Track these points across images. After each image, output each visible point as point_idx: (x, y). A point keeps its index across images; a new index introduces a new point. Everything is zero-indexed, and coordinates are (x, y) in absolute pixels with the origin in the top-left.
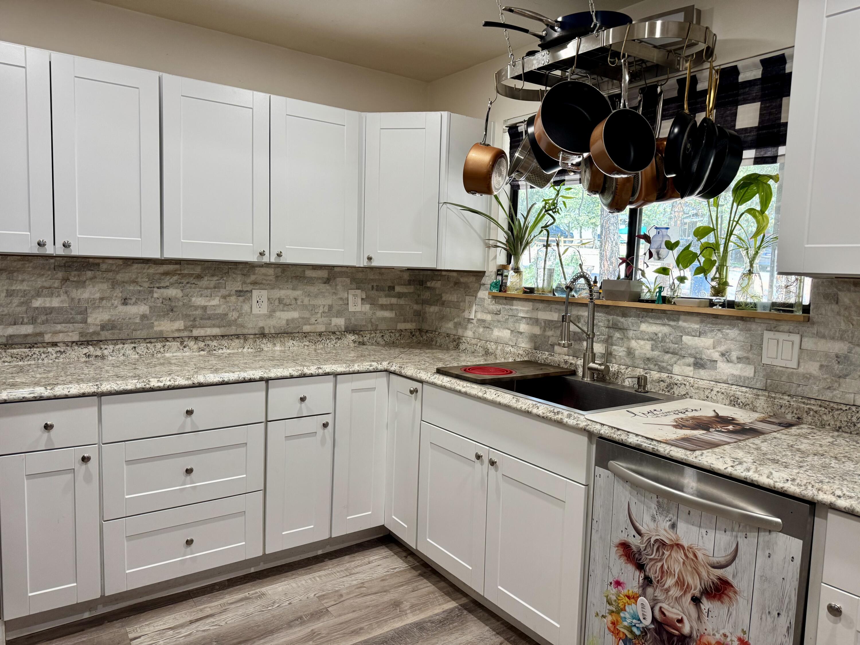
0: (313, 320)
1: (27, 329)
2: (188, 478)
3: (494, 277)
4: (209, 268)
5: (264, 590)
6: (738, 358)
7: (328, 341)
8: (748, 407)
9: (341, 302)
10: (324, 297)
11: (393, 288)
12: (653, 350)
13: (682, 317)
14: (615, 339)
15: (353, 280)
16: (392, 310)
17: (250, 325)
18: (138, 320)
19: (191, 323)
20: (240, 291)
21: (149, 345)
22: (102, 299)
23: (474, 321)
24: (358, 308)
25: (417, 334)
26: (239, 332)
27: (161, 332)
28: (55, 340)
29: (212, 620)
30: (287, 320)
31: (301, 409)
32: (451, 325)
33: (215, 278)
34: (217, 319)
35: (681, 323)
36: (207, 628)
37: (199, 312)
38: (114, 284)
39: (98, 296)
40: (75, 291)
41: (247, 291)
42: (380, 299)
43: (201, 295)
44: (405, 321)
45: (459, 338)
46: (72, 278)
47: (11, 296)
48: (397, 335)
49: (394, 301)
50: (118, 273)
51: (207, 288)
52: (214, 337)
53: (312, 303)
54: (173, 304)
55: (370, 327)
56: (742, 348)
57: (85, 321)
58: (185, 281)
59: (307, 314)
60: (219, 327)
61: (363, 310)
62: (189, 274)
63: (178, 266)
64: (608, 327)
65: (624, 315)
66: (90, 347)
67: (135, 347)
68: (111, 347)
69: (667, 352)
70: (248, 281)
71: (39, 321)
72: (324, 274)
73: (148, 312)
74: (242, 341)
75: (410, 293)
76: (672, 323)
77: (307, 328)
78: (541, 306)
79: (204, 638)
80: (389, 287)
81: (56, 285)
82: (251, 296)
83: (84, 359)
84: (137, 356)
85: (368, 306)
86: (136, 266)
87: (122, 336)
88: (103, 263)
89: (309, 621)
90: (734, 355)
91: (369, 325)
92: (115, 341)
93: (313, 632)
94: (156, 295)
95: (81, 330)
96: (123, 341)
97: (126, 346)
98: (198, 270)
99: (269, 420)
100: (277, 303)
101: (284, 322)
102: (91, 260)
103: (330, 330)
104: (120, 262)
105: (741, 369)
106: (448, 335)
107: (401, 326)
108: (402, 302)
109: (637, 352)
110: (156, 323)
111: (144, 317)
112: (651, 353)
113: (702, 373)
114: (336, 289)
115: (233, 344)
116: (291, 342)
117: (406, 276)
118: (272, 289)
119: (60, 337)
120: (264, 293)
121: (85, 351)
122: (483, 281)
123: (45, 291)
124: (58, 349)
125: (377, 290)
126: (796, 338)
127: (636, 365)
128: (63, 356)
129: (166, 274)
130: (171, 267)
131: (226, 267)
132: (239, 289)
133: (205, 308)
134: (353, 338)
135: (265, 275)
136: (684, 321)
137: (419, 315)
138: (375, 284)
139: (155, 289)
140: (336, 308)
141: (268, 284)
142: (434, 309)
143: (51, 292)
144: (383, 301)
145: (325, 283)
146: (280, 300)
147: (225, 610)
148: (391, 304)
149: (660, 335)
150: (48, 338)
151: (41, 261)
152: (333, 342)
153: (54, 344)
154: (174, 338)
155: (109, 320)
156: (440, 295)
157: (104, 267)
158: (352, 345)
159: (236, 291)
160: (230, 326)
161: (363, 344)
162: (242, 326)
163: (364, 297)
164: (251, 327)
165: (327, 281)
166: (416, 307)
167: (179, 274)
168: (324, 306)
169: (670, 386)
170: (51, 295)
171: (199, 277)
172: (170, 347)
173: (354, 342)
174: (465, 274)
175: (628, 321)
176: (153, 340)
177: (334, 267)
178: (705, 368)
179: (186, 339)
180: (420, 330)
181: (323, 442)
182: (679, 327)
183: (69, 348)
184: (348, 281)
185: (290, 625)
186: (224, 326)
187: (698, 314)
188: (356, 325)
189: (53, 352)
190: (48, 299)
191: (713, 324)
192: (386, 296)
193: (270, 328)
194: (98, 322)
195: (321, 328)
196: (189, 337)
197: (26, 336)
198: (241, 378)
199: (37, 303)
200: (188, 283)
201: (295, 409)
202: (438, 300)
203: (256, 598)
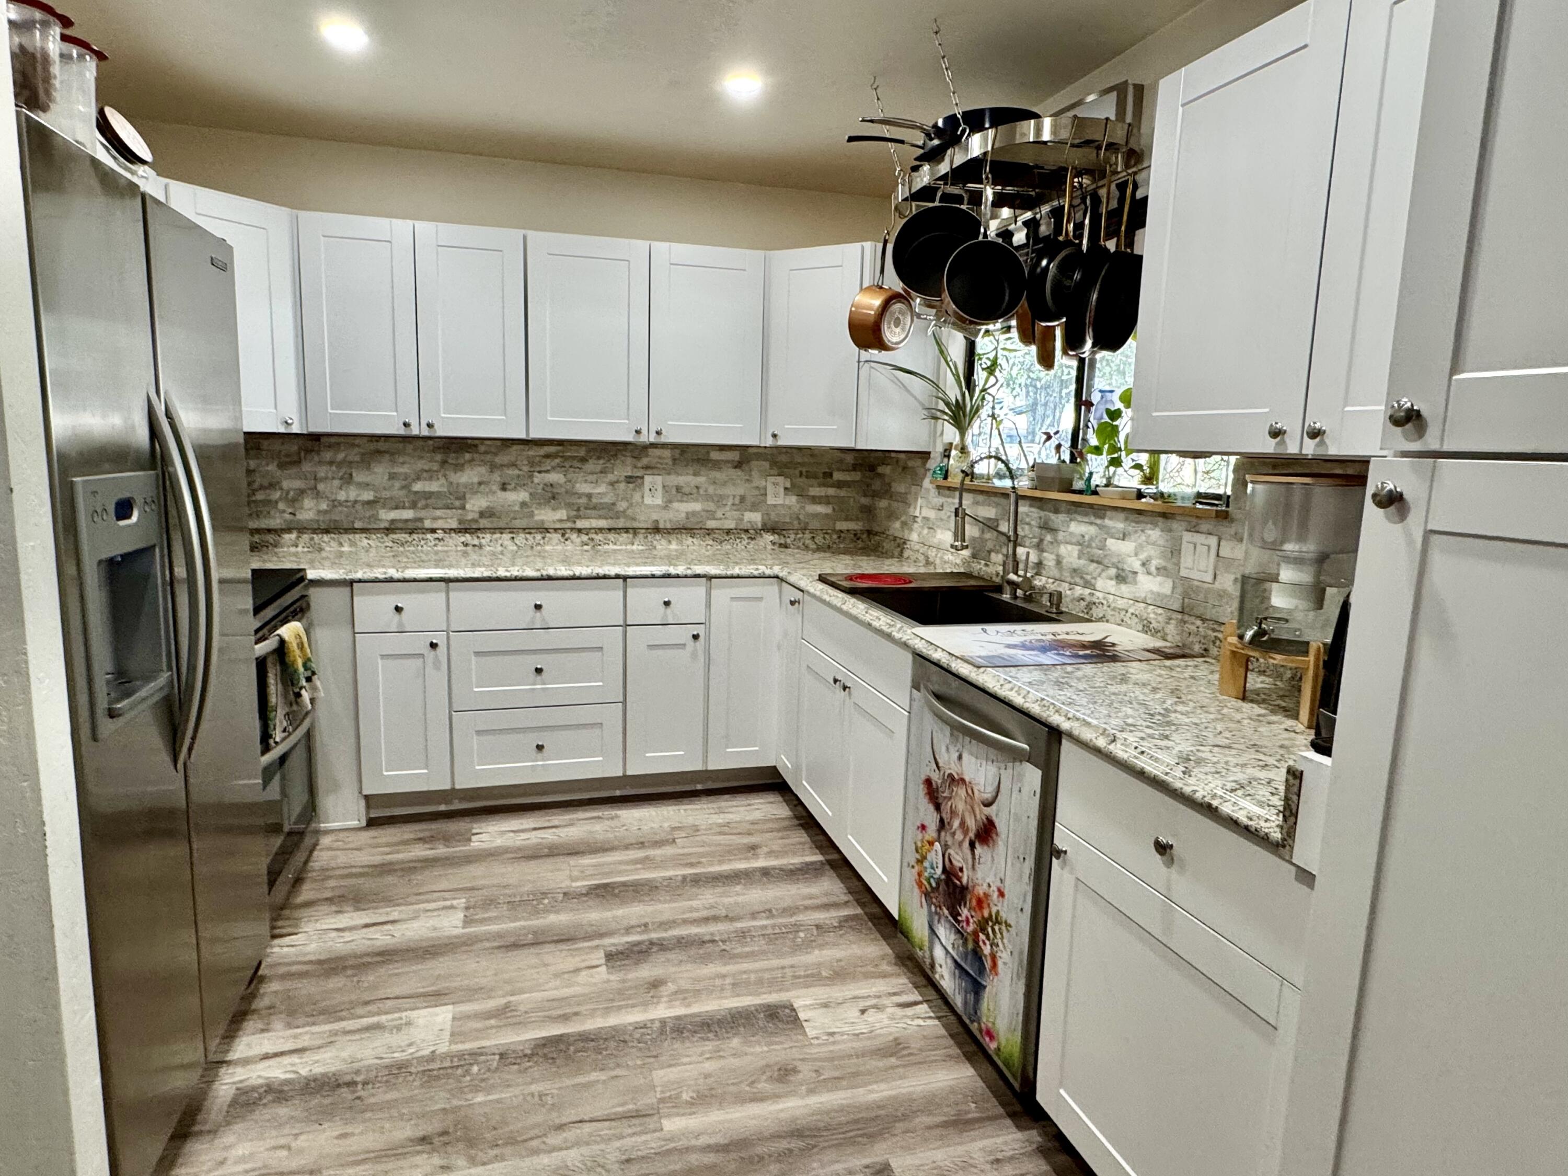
0: (719, 514)
1: (408, 514)
2: (539, 678)
3: (939, 459)
4: (594, 450)
5: (619, 812)
6: (1158, 569)
7: (738, 541)
8: (1159, 634)
9: (757, 493)
10: (734, 484)
11: (831, 475)
12: (1079, 558)
13: (1108, 513)
14: (1045, 542)
15: (774, 463)
16: (828, 503)
17: (642, 518)
18: (517, 508)
19: (575, 513)
20: (631, 477)
21: (528, 536)
22: (480, 484)
23: (919, 520)
24: (780, 501)
25: (865, 536)
26: (628, 525)
27: (543, 522)
28: (435, 526)
29: (554, 830)
30: (687, 513)
31: (665, 615)
32: (897, 525)
33: (601, 461)
34: (603, 508)
35: (1107, 522)
36: (546, 836)
37: (583, 500)
38: (493, 467)
39: (476, 480)
40: (452, 474)
41: (638, 477)
42: (811, 489)
43: (586, 481)
44: (847, 519)
45: (905, 543)
46: (450, 461)
47: (393, 478)
48: (835, 536)
49: (831, 491)
50: (496, 454)
51: (592, 473)
52: (600, 530)
53: (719, 492)
54: (555, 491)
55: (796, 526)
56: (1163, 556)
57: (463, 508)
58: (567, 464)
59: (711, 506)
60: (606, 518)
61: (787, 502)
62: (570, 457)
63: (559, 448)
64: (1040, 527)
65: (1056, 511)
66: (467, 535)
67: (513, 538)
68: (488, 536)
69: (1092, 561)
70: (639, 465)
71: (419, 505)
72: (735, 456)
73: (527, 499)
74: (631, 536)
75: (854, 482)
76: (1099, 521)
77: (711, 524)
78: (980, 498)
79: (540, 844)
80: (824, 473)
81: (435, 468)
82: (643, 483)
83: (461, 548)
84: (515, 548)
85: (794, 499)
86: (515, 447)
87: (502, 525)
88: (482, 444)
89: (649, 847)
90: (1155, 563)
91: (796, 522)
92: (493, 530)
93: (647, 858)
94: (536, 480)
95: (460, 517)
96: (501, 530)
97: (504, 535)
98: (582, 452)
99: (629, 623)
100: (674, 491)
101: (683, 515)
102: (469, 441)
103: (741, 527)
104: (499, 443)
105: (1160, 584)
106: (895, 538)
107: (842, 525)
108: (843, 493)
109: (1064, 561)
110: (536, 512)
111: (523, 504)
112: (1077, 561)
113: (1124, 588)
114: (750, 476)
115: (621, 539)
116: (690, 539)
117: (849, 459)
118: (669, 474)
119: (439, 524)
120: (659, 479)
121: (463, 539)
122: (928, 466)
123: (425, 475)
124: (436, 536)
125: (807, 477)
126: (1213, 541)
127: (1063, 578)
128: (442, 543)
129: (547, 456)
130: (552, 449)
131: (614, 448)
132: (629, 474)
133: (589, 496)
134: (772, 538)
135: (660, 458)
136: (1111, 519)
137: (868, 512)
138: (804, 470)
139: (536, 474)
140: (749, 500)
141: (664, 469)
142: (883, 503)
143: (430, 475)
144: (815, 491)
145: (736, 467)
146: (678, 489)
147: (572, 825)
148: (827, 496)
149: (1087, 538)
150: (428, 524)
151: (421, 443)
152: (745, 543)
153: (433, 531)
154: (556, 530)
155: (488, 507)
156: (889, 485)
157: (482, 448)
158: (770, 547)
159: (626, 477)
160: (618, 518)
161: (785, 546)
162: (634, 519)
163: (788, 485)
164: (644, 519)
165: (738, 465)
166: (864, 501)
167: (562, 457)
168: (734, 496)
169: (1090, 606)
170: (431, 478)
171: (584, 460)
172: (550, 539)
173: (774, 543)
174: (913, 455)
175: (1057, 519)
176: (533, 531)
177: (748, 447)
178: (1126, 583)
179: (568, 531)
180: (869, 532)
181: (694, 655)
182: (1104, 526)
183: (447, 535)
184: (766, 465)
185: (627, 847)
186: (612, 518)
187: (1123, 509)
188: (776, 522)
189: (432, 539)
190: (427, 483)
191: (1137, 522)
192: (820, 485)
193: (665, 521)
194: (476, 509)
195: (730, 524)
196: (572, 529)
197: (407, 521)
198: (594, 574)
199: (418, 487)
200: (571, 467)
201: (659, 613)
202: (887, 492)
203: (608, 819)
